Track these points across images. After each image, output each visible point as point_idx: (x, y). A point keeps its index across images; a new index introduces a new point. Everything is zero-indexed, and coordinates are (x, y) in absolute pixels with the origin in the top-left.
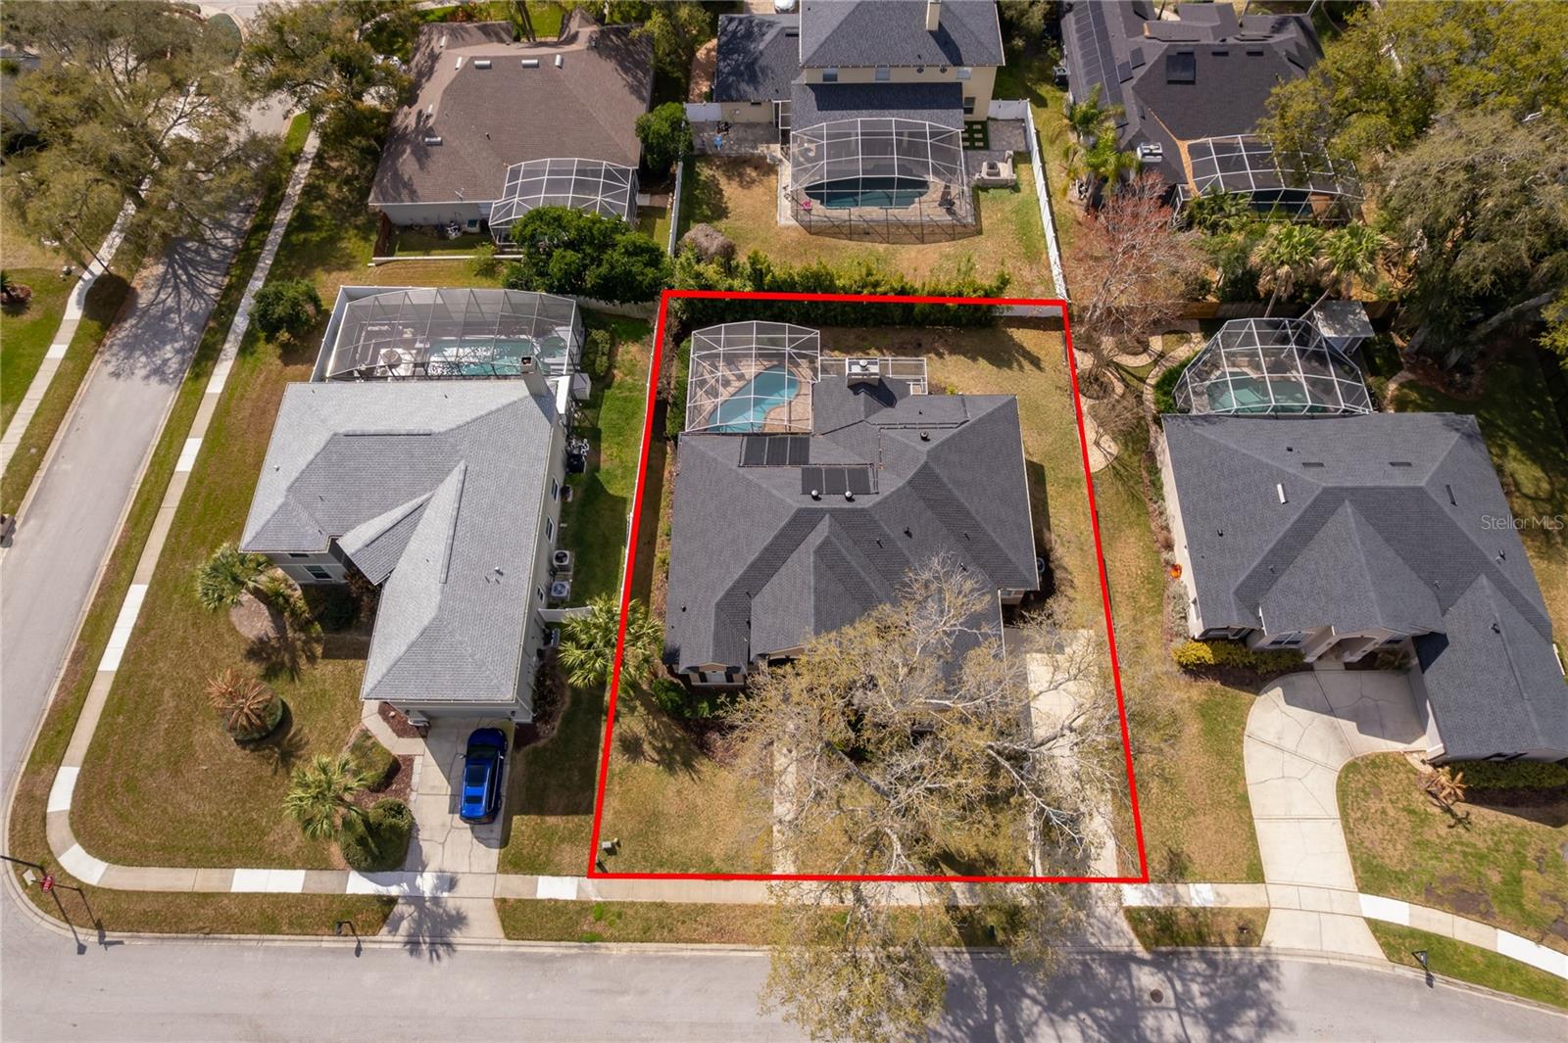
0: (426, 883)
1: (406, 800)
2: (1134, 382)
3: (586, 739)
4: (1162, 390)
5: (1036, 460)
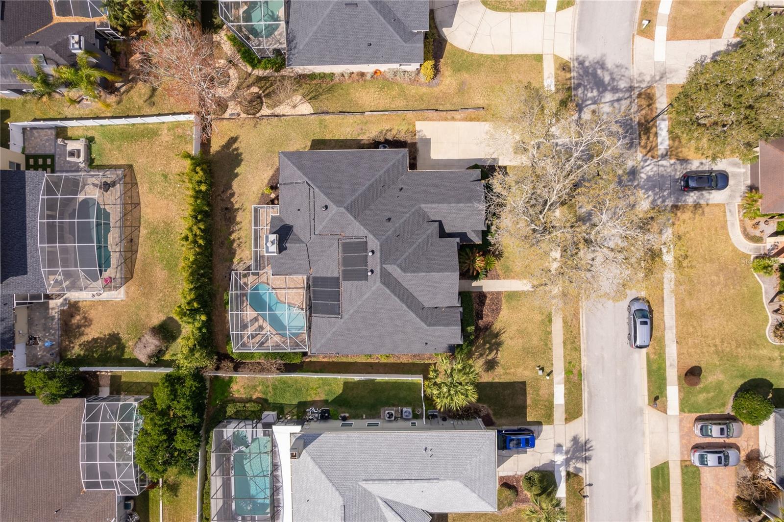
0: (559, 459)
1: (521, 476)
2: (251, 80)
3: (488, 389)
4: (256, 64)
5: (309, 144)
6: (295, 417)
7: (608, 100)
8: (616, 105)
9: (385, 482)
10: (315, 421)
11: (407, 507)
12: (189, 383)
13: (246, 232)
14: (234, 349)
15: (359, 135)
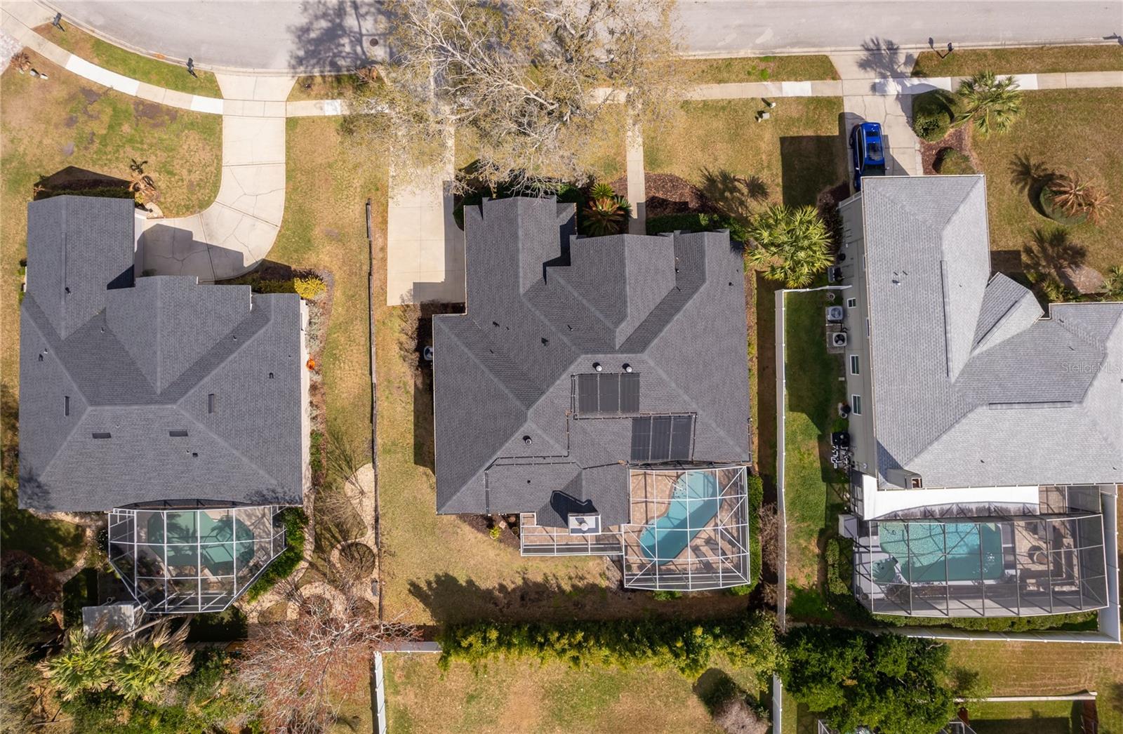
0: (893, 88)
1: (922, 143)
2: (320, 563)
3: (793, 193)
4: (295, 553)
5: (421, 469)
6: (846, 486)
7: (356, 23)
8: (363, 10)
9: (949, 342)
10: (853, 455)
11: (984, 310)
12: (801, 654)
13: (560, 567)
14: (746, 582)
15: (407, 392)
